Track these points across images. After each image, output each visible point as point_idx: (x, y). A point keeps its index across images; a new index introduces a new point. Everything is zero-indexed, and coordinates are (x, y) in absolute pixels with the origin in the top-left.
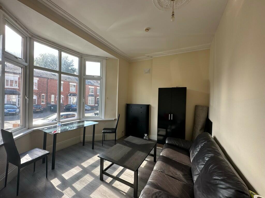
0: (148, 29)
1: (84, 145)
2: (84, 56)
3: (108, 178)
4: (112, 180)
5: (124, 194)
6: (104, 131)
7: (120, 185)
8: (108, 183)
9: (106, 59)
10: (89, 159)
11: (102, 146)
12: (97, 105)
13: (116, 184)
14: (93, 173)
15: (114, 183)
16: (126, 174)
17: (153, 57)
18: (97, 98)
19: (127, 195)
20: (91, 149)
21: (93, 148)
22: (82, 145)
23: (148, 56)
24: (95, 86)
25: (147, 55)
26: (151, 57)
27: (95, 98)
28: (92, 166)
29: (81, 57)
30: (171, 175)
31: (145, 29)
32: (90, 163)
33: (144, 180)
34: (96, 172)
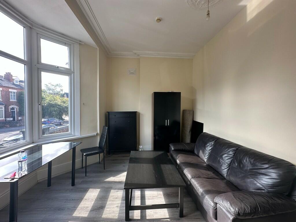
0: (160, 19)
1: (49, 184)
2: (37, 28)
3: (134, 212)
4: (141, 213)
5: (168, 221)
6: (87, 153)
7: (155, 213)
8: (140, 218)
9: (80, 44)
10: (80, 203)
11: (86, 176)
12: (12, 119)
13: (149, 215)
14: (106, 218)
15: (146, 215)
16: (149, 197)
17: (141, 56)
18: (11, 107)
19: (172, 219)
20: (71, 187)
21: (73, 184)
22: (47, 185)
23: (135, 54)
24: (5, 87)
25: (135, 52)
26: (138, 55)
27: (5, 107)
28: (95, 209)
29: (30, 28)
30: (207, 177)
31: (156, 18)
32: (87, 207)
33: (171, 195)
34: (111, 215)
